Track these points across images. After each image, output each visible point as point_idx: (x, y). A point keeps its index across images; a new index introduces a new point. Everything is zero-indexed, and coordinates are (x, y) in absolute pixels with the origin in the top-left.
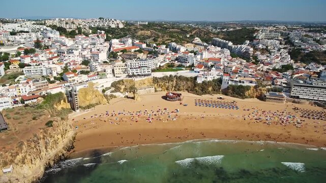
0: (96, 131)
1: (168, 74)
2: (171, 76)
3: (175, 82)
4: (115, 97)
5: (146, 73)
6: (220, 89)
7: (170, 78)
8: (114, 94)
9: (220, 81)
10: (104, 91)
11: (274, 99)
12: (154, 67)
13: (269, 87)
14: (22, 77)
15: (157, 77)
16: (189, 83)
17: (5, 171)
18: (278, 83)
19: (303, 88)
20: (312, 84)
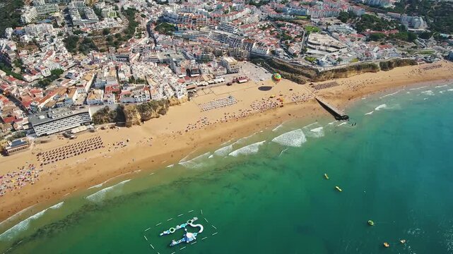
11: (18, 150)
18: (19, 127)
19: (44, 125)
20: (51, 118)
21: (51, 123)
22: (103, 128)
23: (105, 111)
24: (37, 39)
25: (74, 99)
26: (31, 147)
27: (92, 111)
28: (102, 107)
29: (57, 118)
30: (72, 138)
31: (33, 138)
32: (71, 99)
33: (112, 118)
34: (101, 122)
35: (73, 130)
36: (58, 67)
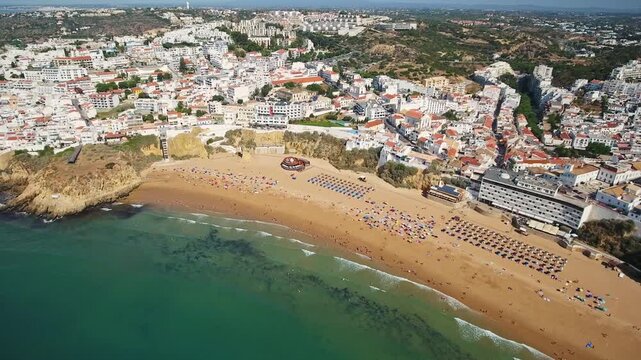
0: (165, 185)
1: (312, 129)
2: (315, 133)
3: (318, 143)
4: (224, 151)
5: (279, 124)
6: (375, 165)
7: (312, 137)
8: (223, 147)
9: (378, 152)
10: (210, 141)
11: (443, 198)
12: (300, 116)
13: (449, 176)
14: (132, 110)
15: (294, 131)
16: (336, 147)
17: (53, 196)
18: (467, 172)
19: (498, 188)
20: (516, 183)
21: (510, 191)
22: (587, 254)
23: (620, 227)
24: (611, 101)
25: (579, 179)
27: (589, 213)
28: (619, 217)
29: (524, 188)
30: (520, 232)
31: (471, 197)
32: (573, 176)
33: (622, 249)
34: (595, 242)
35: (532, 221)
36: (608, 143)
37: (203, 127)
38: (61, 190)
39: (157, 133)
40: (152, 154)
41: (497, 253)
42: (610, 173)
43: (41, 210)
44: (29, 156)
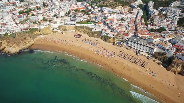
1: (83, 25)
2: (83, 26)
3: (84, 29)
4: (58, 32)
5: (73, 23)
6: (100, 36)
7: (83, 27)
8: (57, 31)
9: (101, 32)
10: (53, 29)
11: (118, 45)
12: (79, 21)
13: (120, 39)
14: (30, 20)
15: (77, 26)
16: (89, 30)
17: (10, 48)
18: (125, 38)
19: (133, 43)
20: (137, 42)
21: (136, 44)
22: (154, 61)
23: (163, 54)
24: (168, 14)
26: (122, 47)
27: (156, 50)
28: (163, 51)
29: (139, 43)
30: (138, 55)
31: (126, 45)
32: (153, 39)
33: (163, 60)
34: (156, 58)
35: (141, 52)
36: (165, 28)
37: (51, 25)
38: (12, 46)
39: (38, 27)
40: (37, 34)
41: (131, 61)
42: (163, 38)
43: (7, 52)
44: (1, 36)
